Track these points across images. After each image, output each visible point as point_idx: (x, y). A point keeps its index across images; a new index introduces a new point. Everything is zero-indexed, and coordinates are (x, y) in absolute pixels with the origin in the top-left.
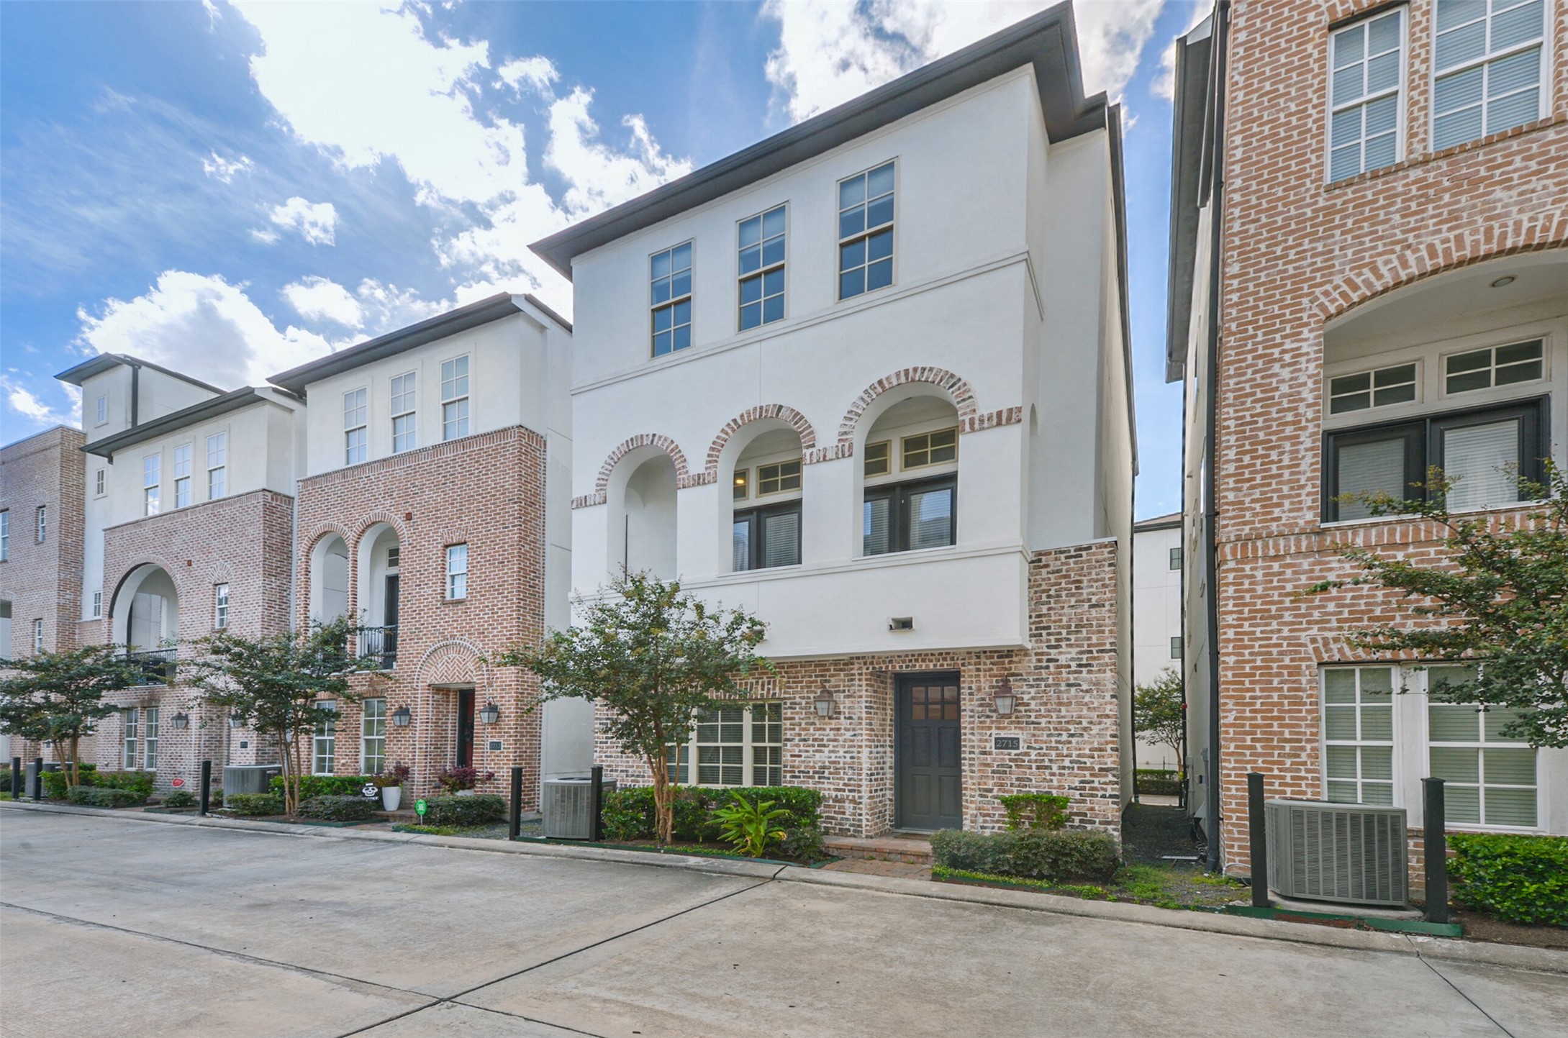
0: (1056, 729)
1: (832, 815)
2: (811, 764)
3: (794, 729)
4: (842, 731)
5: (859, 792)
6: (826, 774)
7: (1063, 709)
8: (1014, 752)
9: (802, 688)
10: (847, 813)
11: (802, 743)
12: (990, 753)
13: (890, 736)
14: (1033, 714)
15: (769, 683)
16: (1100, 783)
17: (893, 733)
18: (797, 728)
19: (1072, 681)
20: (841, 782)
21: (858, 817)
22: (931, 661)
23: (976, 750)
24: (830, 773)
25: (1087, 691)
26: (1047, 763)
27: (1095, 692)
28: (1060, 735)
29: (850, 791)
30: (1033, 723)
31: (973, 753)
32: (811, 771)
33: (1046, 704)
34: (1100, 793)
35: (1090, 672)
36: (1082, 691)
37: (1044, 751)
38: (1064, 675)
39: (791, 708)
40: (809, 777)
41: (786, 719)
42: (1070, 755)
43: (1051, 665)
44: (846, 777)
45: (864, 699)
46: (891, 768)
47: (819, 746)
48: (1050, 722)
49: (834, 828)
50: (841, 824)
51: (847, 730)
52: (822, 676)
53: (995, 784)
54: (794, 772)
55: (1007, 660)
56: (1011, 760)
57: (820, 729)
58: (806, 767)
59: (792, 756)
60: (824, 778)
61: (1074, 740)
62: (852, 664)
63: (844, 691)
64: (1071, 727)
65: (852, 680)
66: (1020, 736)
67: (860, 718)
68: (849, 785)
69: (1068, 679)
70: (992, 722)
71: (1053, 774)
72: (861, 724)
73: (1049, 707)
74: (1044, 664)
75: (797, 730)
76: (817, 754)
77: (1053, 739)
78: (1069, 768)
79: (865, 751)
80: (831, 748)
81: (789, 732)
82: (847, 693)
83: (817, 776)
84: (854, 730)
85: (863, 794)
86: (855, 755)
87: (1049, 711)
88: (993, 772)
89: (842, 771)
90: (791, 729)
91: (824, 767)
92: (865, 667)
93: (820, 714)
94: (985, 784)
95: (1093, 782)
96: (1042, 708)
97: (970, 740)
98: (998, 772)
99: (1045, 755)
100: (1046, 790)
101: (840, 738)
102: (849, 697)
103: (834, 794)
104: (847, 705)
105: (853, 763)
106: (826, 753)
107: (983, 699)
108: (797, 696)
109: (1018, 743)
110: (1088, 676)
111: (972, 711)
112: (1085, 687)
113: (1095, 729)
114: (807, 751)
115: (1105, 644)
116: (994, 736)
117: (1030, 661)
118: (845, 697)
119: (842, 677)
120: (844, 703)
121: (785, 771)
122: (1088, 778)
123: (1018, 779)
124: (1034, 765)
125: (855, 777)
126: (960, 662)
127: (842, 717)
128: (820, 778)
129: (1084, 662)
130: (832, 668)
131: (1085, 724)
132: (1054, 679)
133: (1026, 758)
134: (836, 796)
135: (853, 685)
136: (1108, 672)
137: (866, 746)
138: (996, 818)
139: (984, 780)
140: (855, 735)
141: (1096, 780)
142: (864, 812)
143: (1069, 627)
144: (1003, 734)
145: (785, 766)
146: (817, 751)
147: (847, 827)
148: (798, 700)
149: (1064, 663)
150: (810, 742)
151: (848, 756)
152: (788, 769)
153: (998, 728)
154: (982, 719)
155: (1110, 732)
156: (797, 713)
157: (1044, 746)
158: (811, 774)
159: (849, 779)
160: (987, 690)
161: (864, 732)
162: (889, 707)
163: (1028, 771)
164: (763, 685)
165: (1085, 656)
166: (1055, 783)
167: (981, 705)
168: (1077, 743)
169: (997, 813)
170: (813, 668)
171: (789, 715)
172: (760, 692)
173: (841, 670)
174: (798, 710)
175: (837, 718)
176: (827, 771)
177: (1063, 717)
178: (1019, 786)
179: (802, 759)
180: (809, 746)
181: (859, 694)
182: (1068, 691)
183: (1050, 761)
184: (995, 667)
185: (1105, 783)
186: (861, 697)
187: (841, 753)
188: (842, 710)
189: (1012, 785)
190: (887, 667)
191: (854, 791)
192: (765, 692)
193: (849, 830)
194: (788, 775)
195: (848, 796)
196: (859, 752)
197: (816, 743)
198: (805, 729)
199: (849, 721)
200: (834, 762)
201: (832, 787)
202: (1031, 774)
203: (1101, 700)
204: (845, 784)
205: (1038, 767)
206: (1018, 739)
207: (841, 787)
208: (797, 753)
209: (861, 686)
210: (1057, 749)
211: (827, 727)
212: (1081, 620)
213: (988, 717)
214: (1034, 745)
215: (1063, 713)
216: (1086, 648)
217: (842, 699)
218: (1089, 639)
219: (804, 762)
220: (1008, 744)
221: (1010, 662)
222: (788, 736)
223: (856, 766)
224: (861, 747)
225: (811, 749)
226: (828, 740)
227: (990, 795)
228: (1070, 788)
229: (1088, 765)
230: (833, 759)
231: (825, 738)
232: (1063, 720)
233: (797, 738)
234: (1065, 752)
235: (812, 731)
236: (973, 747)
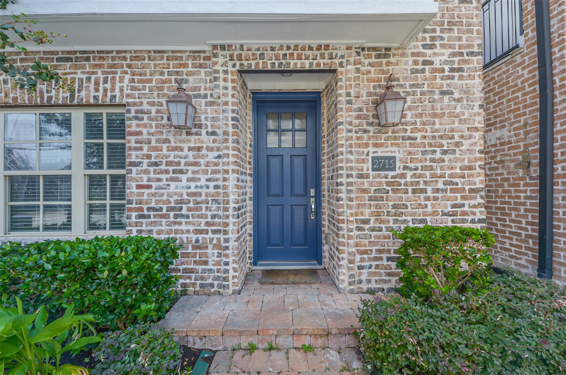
0: (430, 145)
1: (192, 266)
2: (165, 198)
3: (141, 149)
4: (204, 152)
5: (226, 232)
6: (184, 212)
7: (437, 121)
8: (391, 173)
9: (151, 90)
10: (211, 262)
11: (152, 169)
12: (367, 177)
13: (250, 163)
14: (409, 128)
15: (105, 82)
16: (470, 207)
17: (251, 160)
18: (145, 147)
19: (445, 89)
20: (203, 221)
21: (223, 267)
22: (307, 58)
23: (354, 173)
24: (189, 209)
25: (459, 100)
26: (422, 186)
27: (465, 102)
28: (434, 152)
29: (214, 232)
30: (409, 138)
31: (351, 176)
32: (164, 207)
33: (421, 115)
34: (470, 218)
35: (461, 77)
36: (454, 100)
37: (419, 171)
38: (438, 81)
39: (137, 118)
40: (162, 216)
41: (131, 134)
42: (442, 176)
43: (427, 67)
44: (209, 213)
45: (230, 107)
46: (250, 198)
47: (174, 172)
48: (424, 137)
49: (194, 285)
50: (202, 278)
51: (210, 149)
52: (177, 73)
53: (372, 214)
54: (141, 209)
55: (384, 61)
56: (388, 184)
57: (176, 149)
58: (157, 202)
59: (139, 187)
60: (182, 216)
61: (446, 157)
62: (215, 56)
63: (205, 96)
64: (444, 142)
65: (216, 79)
66: (397, 155)
67: (226, 133)
68: (213, 225)
69: (442, 85)
70: (369, 138)
71: (427, 199)
72: (226, 140)
73: (424, 119)
74: (420, 67)
75: (145, 151)
76: (173, 184)
77: (428, 157)
78: (442, 190)
79: (232, 177)
80: (190, 175)
81: (134, 153)
82: (209, 99)
83: (172, 214)
84: (218, 149)
85: (230, 235)
86: (220, 183)
87: (424, 124)
88: (370, 199)
89: (204, 206)
90: (136, 149)
91: (181, 202)
92: (230, 63)
93: (175, 123)
94: (362, 214)
95: (463, 205)
96: (418, 120)
97: (348, 161)
98: (375, 199)
99: (420, 176)
100: (422, 217)
101: (202, 161)
102: (211, 104)
103: (194, 237)
104: (210, 115)
105: (218, 193)
106: (184, 183)
107: (360, 110)
108: (145, 101)
109: (395, 162)
110: (460, 82)
111: (350, 124)
112: (456, 96)
113: (466, 144)
114: (159, 180)
115: (473, 46)
116: (371, 155)
117: (406, 63)
118: (206, 104)
119: (203, 76)
120: (206, 112)
121: (130, 210)
122: (459, 201)
123: (394, 206)
124: (410, 189)
125: (221, 213)
126: (337, 61)
127: (204, 131)
128: (176, 216)
129: (456, 66)
130: (190, 62)
131: (457, 139)
132: (429, 86)
133: (403, 181)
134: (197, 241)
135: (217, 87)
136: (477, 78)
137: (234, 171)
138: (374, 255)
139: (361, 210)
140: (219, 157)
141: (466, 202)
142: (230, 260)
143: (442, 24)
144: (381, 152)
145: (130, 202)
146: (172, 179)
147: (210, 281)
148: (146, 107)
149: (438, 66)
150: (163, 167)
151: (211, 184)
152: (134, 206)
153: (375, 145)
154: (359, 135)
155: (478, 148)
156: (145, 126)
157: (419, 165)
158: (164, 211)
159: (213, 217)
160: (365, 98)
161: (231, 152)
162: (248, 131)
163: (404, 196)
164: (97, 83)
165: (457, 59)
166: (430, 209)
167: (358, 117)
168: (450, 161)
169: (374, 248)
170: (165, 61)
171: (134, 129)
172: (93, 94)
173: (201, 66)
174: (145, 121)
175: (197, 134)
176: (185, 207)
177: (437, 131)
178: (395, 215)
179: (153, 191)
180: (161, 172)
181: (224, 99)
182: (441, 100)
183: (425, 182)
184: (372, 69)
185: (475, 206)
186: (226, 103)
187: (203, 182)
188: (203, 122)
189: (388, 214)
190: (257, 64)
191: (218, 231)
192: (100, 94)
193: (212, 285)
194: (134, 214)
195: (211, 240)
196: (225, 180)
197: (171, 168)
198: (155, 149)
199: (212, 138)
200: (194, 194)
201: (191, 228)
202: (408, 200)
203: (470, 111)
204: (208, 224)
205: (414, 191)
206: (394, 158)
207: (203, 227)
208: (145, 183)
209: (226, 88)
210: (431, 168)
211: (185, 146)
212: (453, 16)
213: (365, 131)
214: (410, 165)
215: (437, 126)
216: (457, 50)
217: (203, 107)
218: (460, 39)
219: (154, 195)
220: (384, 165)
221: (388, 63)
222: (134, 159)
223: (221, 198)
224: (227, 172)
225: (164, 176)
226: (187, 164)
227: (367, 227)
228: (444, 214)
229: (460, 186)
230: (193, 190)
231: (183, 161)
232: (437, 134)
233: (146, 161)
234: (439, 172)
235: (165, 152)
236: (351, 168)
